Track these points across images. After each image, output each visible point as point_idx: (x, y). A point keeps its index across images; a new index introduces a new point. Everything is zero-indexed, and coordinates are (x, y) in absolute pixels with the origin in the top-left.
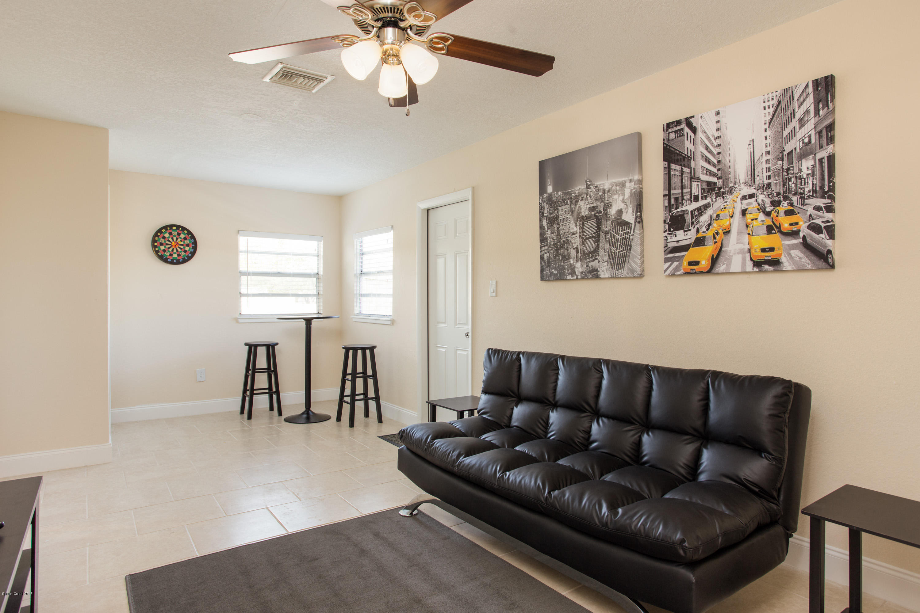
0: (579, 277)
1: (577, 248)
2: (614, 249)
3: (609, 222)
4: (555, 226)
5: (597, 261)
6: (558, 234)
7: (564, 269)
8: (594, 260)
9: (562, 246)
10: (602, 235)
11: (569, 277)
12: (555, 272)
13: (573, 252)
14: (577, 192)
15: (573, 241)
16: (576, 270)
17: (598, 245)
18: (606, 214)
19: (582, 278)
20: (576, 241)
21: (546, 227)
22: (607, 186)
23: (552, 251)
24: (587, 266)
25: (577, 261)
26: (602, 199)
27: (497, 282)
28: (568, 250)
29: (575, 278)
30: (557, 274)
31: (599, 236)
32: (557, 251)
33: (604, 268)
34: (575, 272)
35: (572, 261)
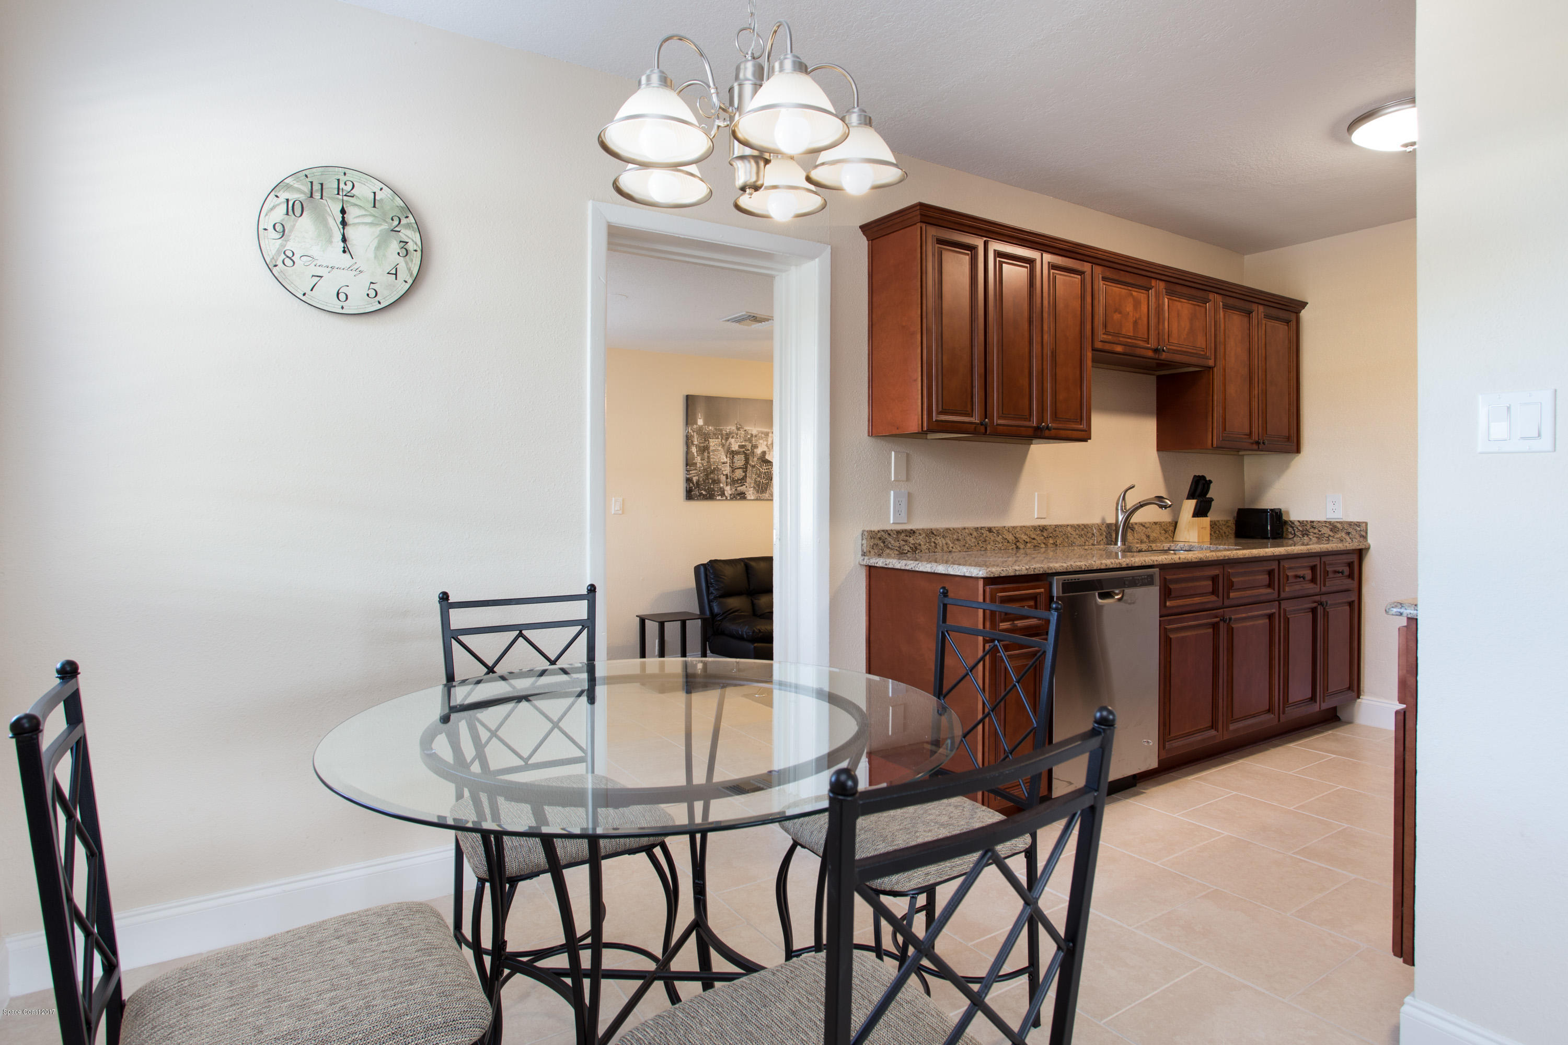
0: (729, 498)
1: (727, 475)
2: (759, 479)
3: (755, 459)
4: (706, 454)
5: (744, 486)
6: (709, 462)
7: (714, 490)
8: (742, 486)
9: (712, 472)
10: (749, 468)
11: (719, 498)
12: (704, 493)
13: (723, 478)
14: (728, 431)
15: (723, 469)
16: (726, 492)
17: (746, 474)
18: (753, 453)
19: (731, 499)
20: (727, 470)
21: (695, 454)
22: (754, 432)
23: (701, 475)
24: (736, 490)
25: (727, 485)
26: (750, 440)
27: (623, 500)
28: (718, 476)
29: (724, 498)
30: (706, 495)
31: (746, 468)
32: (707, 475)
33: (751, 492)
34: (724, 494)
35: (722, 485)
